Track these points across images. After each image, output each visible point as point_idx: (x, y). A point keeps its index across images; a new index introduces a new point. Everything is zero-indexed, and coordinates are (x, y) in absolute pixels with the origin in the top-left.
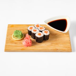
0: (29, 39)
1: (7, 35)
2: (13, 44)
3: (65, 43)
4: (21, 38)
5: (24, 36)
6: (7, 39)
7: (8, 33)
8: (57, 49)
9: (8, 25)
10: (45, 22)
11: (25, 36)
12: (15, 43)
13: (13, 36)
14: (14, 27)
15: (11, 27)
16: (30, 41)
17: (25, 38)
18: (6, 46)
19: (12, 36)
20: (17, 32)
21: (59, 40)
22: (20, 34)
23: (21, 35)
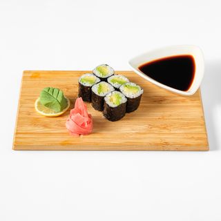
0: (85, 112)
1: (21, 103)
2: (36, 128)
3: (188, 124)
4: (62, 110)
5: (69, 103)
6: (20, 112)
7: (23, 95)
8: (167, 144)
9: (25, 72)
10: (130, 63)
11: (73, 103)
12: (45, 126)
13: (39, 103)
14: (40, 77)
15: (31, 77)
16: (86, 119)
17: (71, 111)
18: (17, 133)
19: (36, 105)
20: (48, 93)
21: (171, 116)
22: (60, 99)
23: (62, 102)
